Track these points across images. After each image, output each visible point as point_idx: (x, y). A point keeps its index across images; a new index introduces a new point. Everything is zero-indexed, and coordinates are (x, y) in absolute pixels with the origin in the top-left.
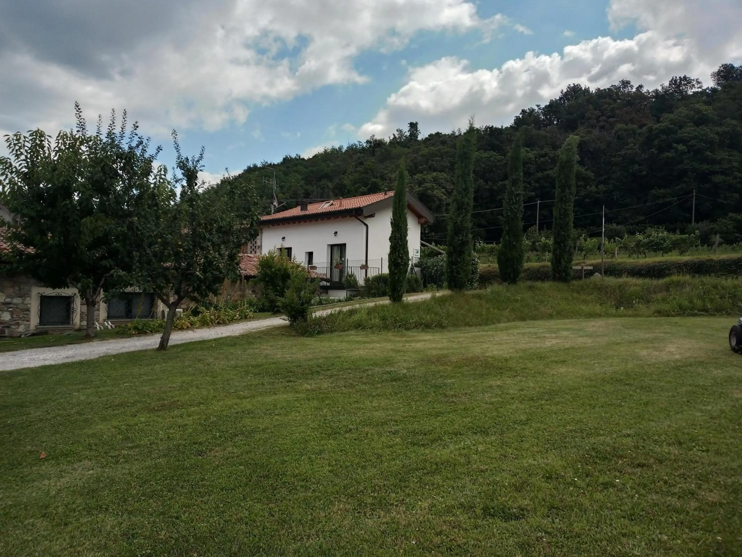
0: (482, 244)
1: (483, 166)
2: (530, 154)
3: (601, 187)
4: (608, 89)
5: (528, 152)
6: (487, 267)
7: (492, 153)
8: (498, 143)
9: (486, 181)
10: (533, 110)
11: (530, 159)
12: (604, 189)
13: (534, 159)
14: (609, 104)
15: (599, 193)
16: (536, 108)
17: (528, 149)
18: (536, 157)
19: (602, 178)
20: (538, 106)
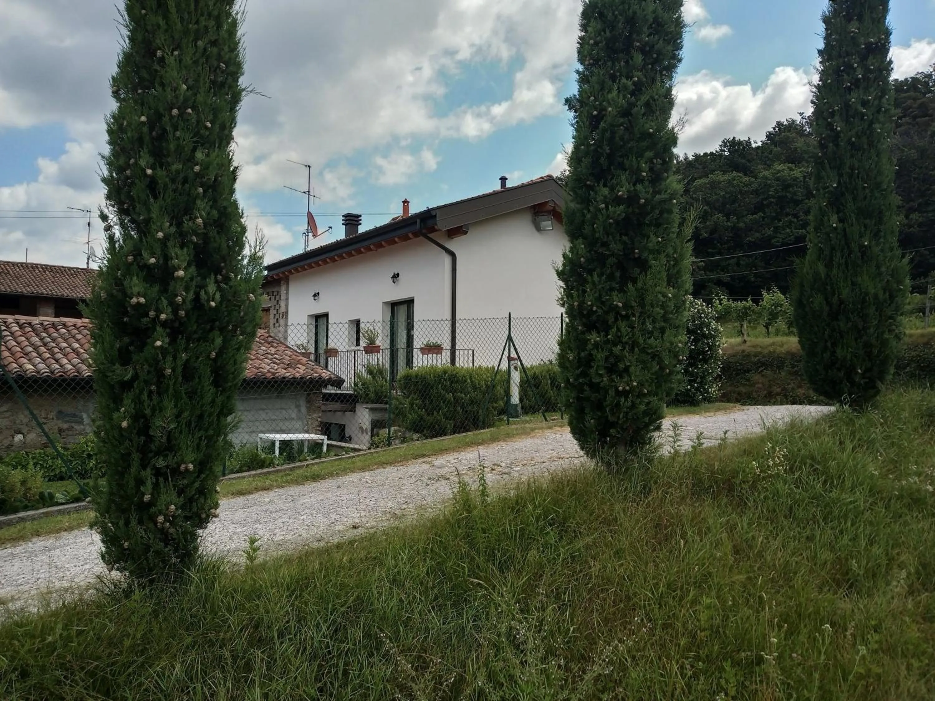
0: (725, 302)
1: (722, 194)
2: (795, 172)
3: (915, 216)
4: (911, 78)
5: (791, 170)
6: (739, 345)
7: (735, 174)
8: (743, 161)
9: (727, 215)
10: (794, 121)
11: (795, 179)
12: (921, 220)
13: (802, 179)
14: (915, 99)
15: (910, 226)
16: (798, 119)
17: (793, 166)
18: (805, 177)
19: (915, 204)
20: (801, 114)
